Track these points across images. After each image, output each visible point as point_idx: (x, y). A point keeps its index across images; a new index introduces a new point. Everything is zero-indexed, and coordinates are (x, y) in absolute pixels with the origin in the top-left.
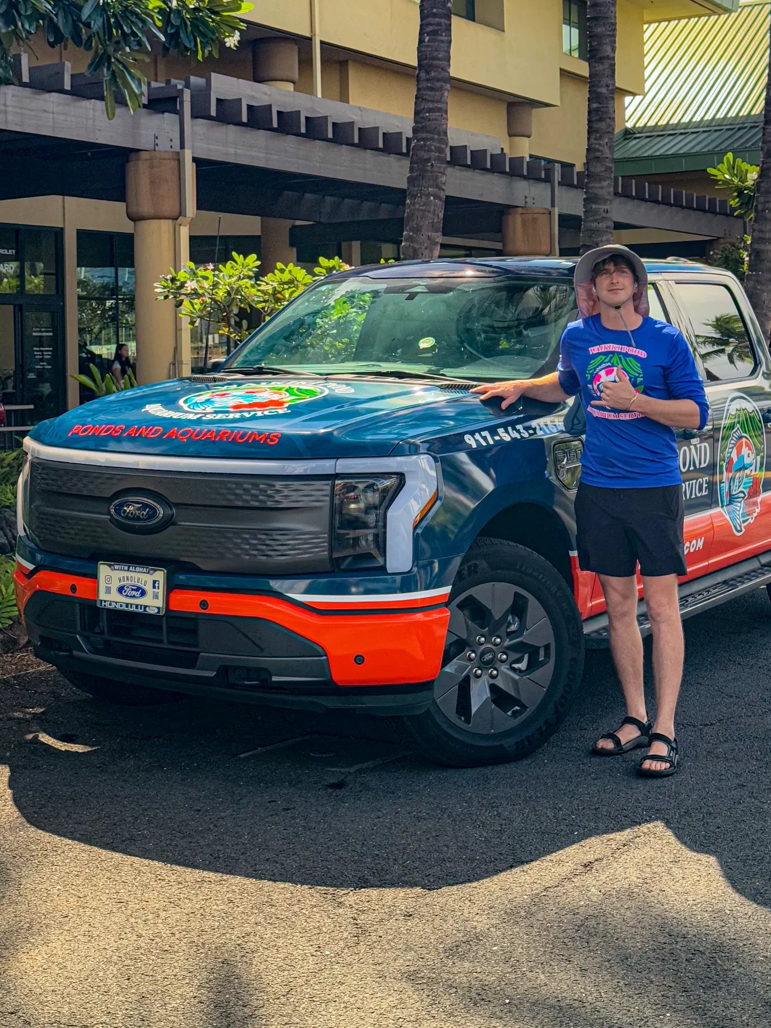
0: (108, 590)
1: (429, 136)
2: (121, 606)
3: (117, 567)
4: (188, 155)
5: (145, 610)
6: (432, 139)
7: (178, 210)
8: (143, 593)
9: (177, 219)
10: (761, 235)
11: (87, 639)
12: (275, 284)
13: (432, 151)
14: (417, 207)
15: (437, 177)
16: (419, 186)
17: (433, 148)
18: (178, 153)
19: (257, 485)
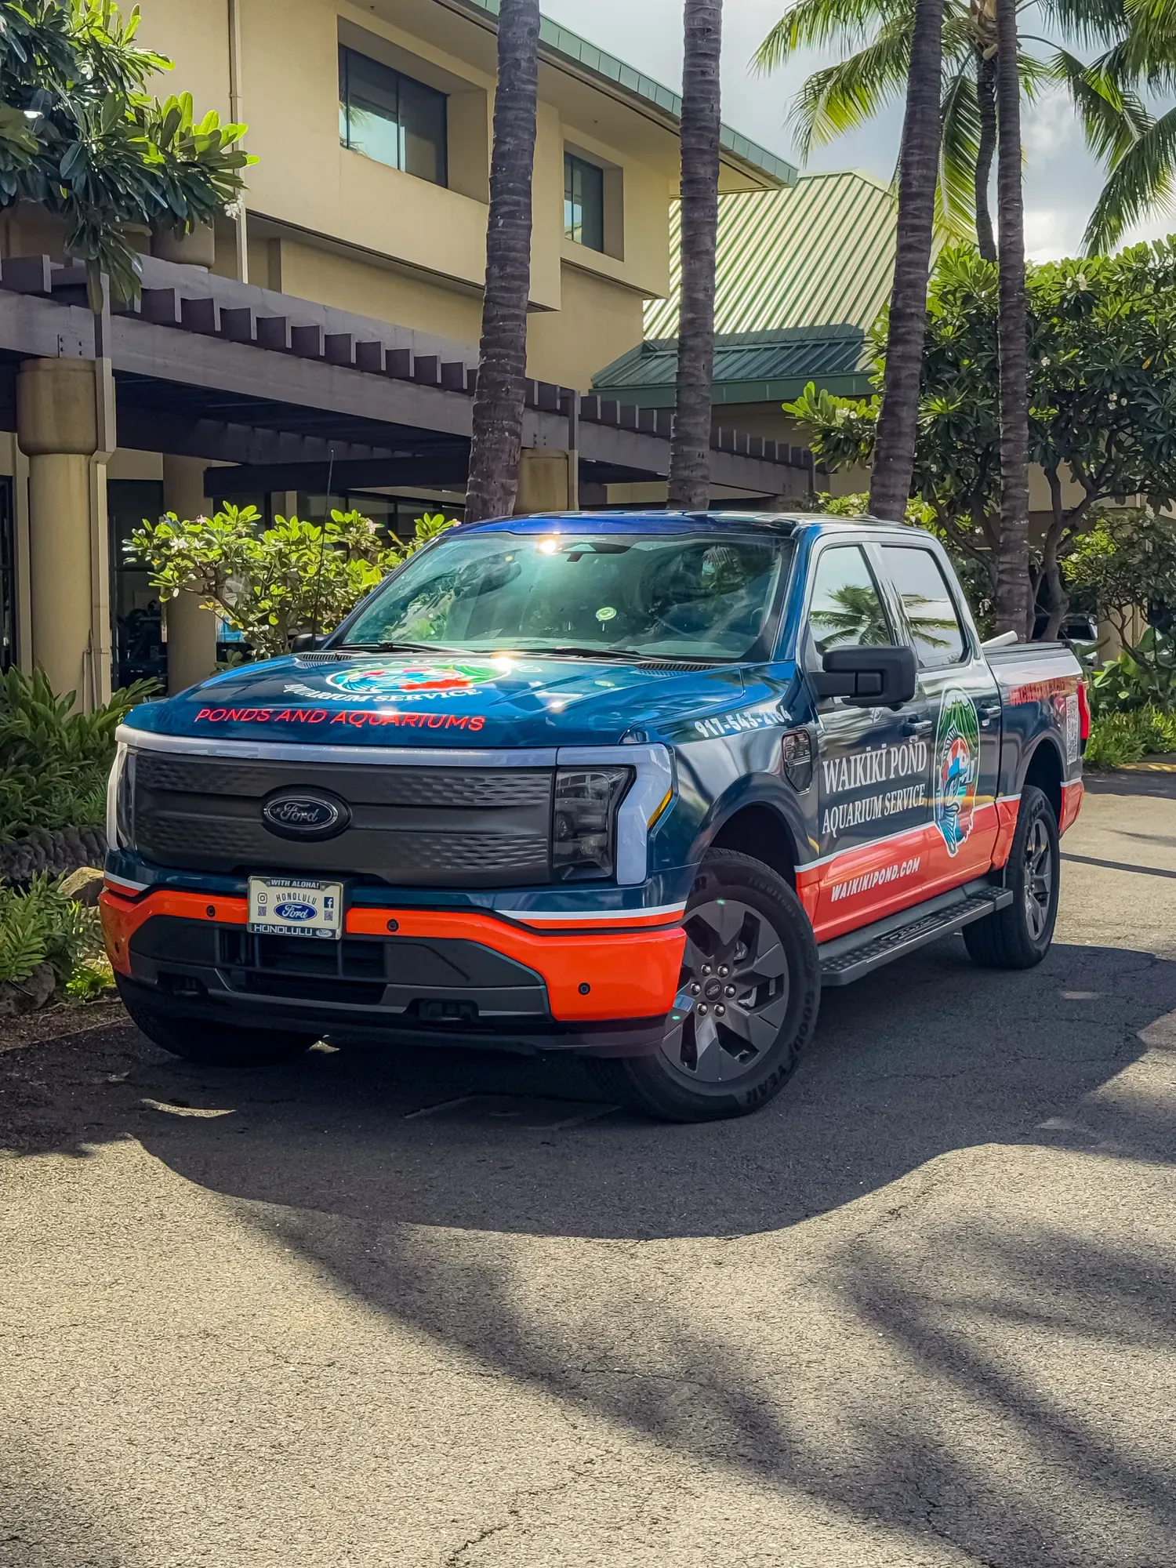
0: (262, 911)
1: (503, 351)
2: (281, 930)
3: (274, 882)
4: (107, 365)
5: (314, 934)
6: (507, 356)
7: (92, 439)
8: (311, 913)
9: (91, 454)
10: (884, 490)
11: (227, 972)
12: (281, 545)
13: (507, 372)
14: (488, 445)
15: (514, 407)
16: (490, 418)
17: (509, 368)
18: (93, 363)
19: (462, 780)
